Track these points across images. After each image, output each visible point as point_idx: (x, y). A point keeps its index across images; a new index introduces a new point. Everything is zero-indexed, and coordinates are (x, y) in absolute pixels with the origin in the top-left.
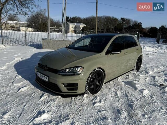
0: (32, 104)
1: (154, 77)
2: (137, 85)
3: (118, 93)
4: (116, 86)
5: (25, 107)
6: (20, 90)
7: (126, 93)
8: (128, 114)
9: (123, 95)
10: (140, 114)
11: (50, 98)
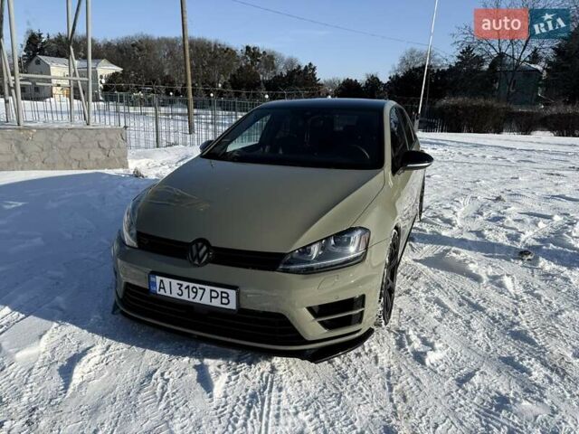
2: (470, 267)
7: (463, 298)
8: (545, 365)
11: (246, 376)
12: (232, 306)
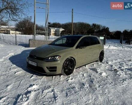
0: (25, 81)
1: (112, 66)
2: (98, 70)
3: (84, 75)
4: (84, 71)
5: (21, 82)
6: (16, 74)
7: (90, 75)
8: (89, 86)
9: (88, 76)
10: (97, 86)
11: (38, 77)
12: (36, 65)
